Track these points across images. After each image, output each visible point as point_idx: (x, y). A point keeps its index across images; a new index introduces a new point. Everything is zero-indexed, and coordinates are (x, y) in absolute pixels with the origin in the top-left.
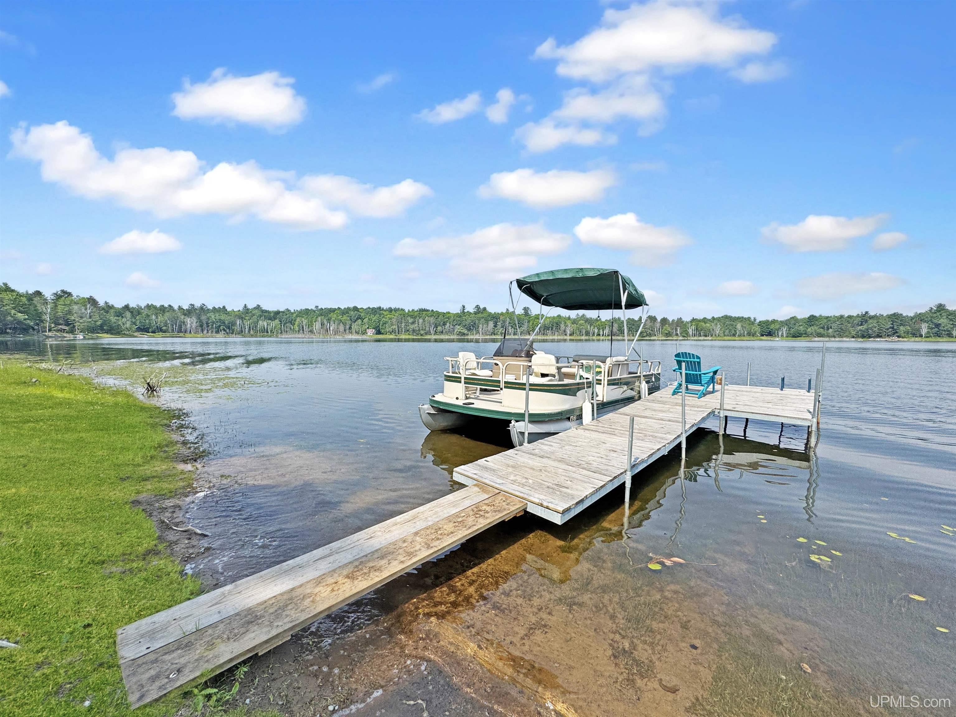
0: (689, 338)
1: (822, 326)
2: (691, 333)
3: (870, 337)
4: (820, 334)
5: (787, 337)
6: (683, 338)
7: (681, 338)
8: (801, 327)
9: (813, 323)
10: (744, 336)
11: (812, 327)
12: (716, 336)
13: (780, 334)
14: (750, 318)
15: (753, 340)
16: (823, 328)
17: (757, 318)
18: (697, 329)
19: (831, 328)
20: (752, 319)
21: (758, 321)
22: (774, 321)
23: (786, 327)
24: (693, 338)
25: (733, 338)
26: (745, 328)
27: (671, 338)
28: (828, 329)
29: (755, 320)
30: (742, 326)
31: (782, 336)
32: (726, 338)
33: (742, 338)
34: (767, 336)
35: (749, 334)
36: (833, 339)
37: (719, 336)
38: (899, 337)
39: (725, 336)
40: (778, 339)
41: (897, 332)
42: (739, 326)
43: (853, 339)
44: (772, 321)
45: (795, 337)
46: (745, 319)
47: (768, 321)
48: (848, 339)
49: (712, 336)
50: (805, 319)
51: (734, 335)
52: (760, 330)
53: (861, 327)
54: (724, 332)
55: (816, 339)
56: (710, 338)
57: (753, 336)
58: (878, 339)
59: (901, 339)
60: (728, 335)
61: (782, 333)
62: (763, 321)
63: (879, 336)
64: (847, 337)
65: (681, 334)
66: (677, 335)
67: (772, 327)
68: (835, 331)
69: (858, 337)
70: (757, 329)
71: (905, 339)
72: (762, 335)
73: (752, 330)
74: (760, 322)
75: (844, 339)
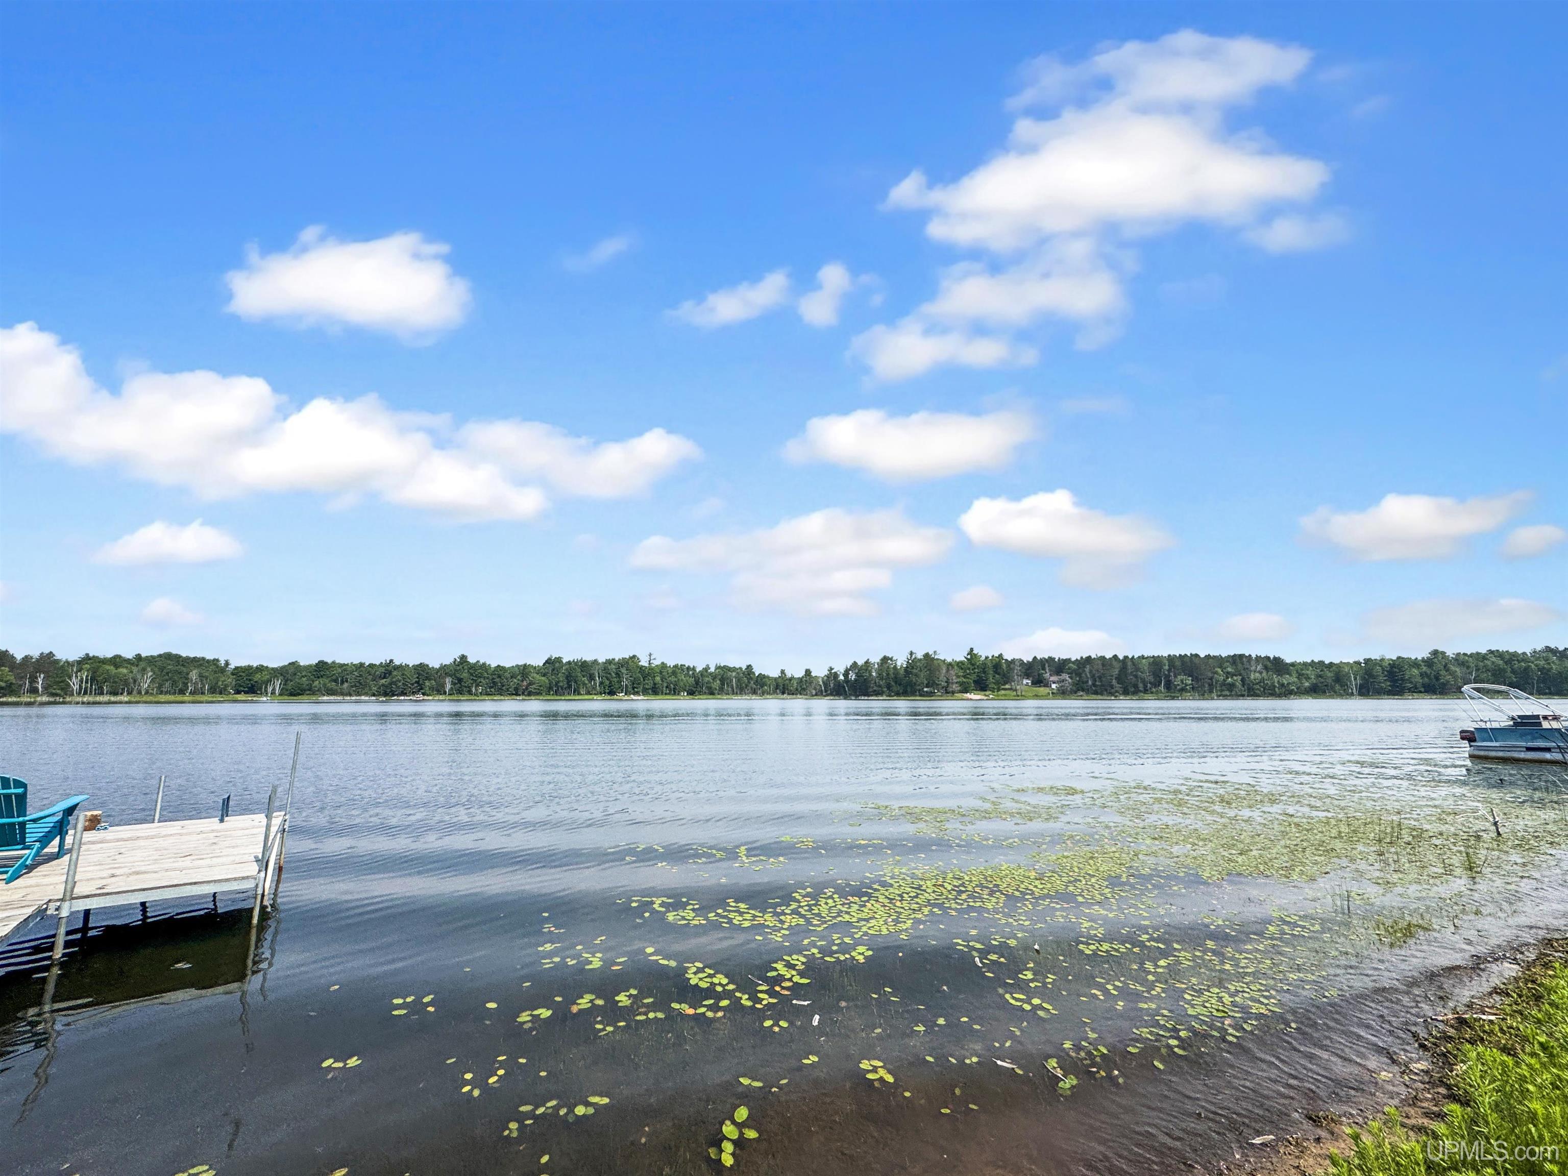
0: (68, 699)
1: (334, 677)
2: (76, 688)
3: (393, 695)
4: (331, 690)
5: (280, 695)
6: (52, 699)
7: (45, 699)
8: (304, 679)
9: (322, 673)
10: (203, 693)
11: (321, 680)
12: (139, 692)
13: (270, 689)
14: (218, 660)
15: (219, 702)
16: (336, 681)
17: (230, 662)
18: (93, 679)
19: (347, 681)
20: (222, 663)
21: (232, 666)
22: (261, 669)
23: (282, 677)
24: (80, 699)
25: (179, 698)
26: (207, 678)
27: (13, 699)
28: (342, 683)
29: (227, 664)
30: (201, 676)
31: (273, 693)
32: (162, 698)
33: (198, 698)
34: (246, 693)
35: (213, 690)
36: (348, 698)
37: (147, 693)
38: (424, 694)
39: (161, 693)
40: (265, 699)
41: (422, 689)
42: (194, 675)
43: (373, 698)
44: (257, 668)
45: (295, 695)
46: (208, 661)
47: (249, 668)
48: (367, 698)
49: (129, 693)
50: (310, 666)
51: (182, 692)
52: (234, 683)
53: (383, 681)
54: (160, 686)
55: (325, 698)
56: (125, 698)
57: (221, 693)
58: (402, 698)
59: (426, 697)
60: (166, 693)
61: (274, 689)
62: (241, 667)
63: (403, 694)
64: (366, 694)
65: (45, 688)
66: (34, 691)
67: (257, 677)
68: (352, 687)
69: (379, 695)
70: (231, 680)
71: (430, 698)
72: (238, 692)
73: (220, 683)
74: (237, 668)
75: (363, 698)
